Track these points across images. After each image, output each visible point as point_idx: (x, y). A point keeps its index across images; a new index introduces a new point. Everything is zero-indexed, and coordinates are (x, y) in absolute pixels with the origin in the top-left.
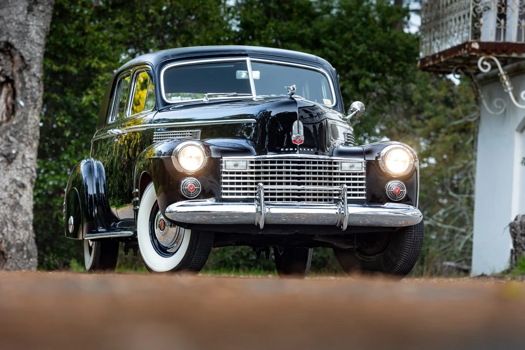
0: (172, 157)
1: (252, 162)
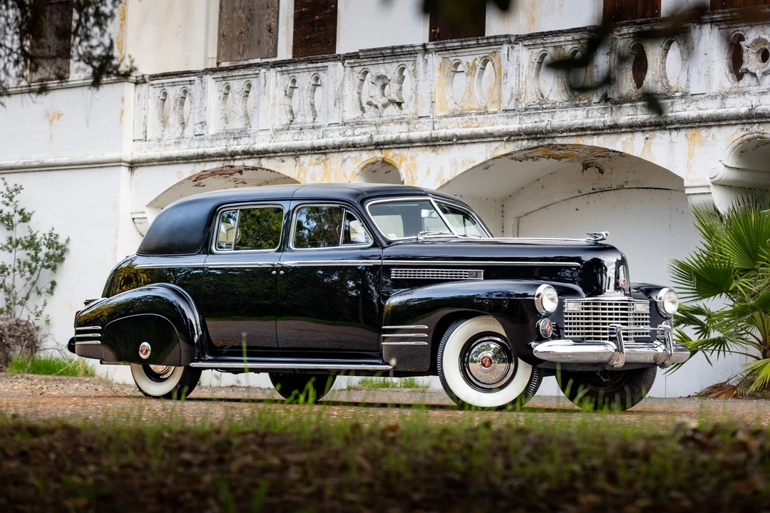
0: (535, 299)
1: (583, 304)
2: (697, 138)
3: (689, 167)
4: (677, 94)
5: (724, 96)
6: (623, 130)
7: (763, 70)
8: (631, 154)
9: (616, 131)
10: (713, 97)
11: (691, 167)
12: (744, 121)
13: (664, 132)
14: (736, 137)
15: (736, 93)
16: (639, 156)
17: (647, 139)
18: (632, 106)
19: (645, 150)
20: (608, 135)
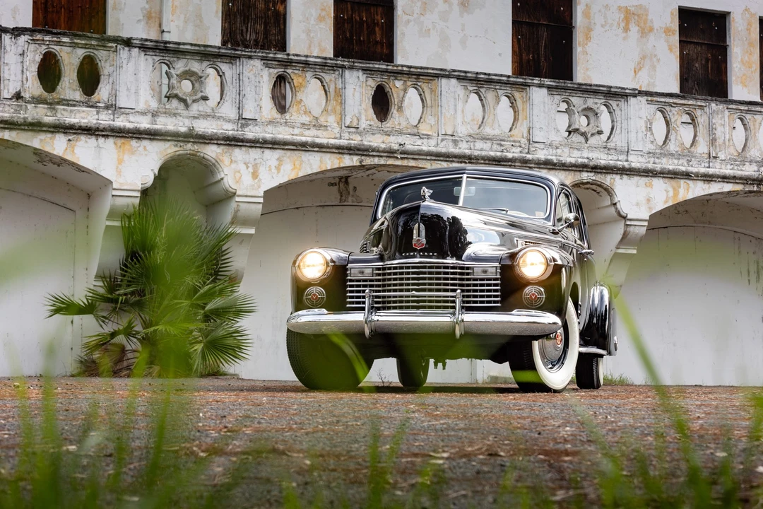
2: (127, 147)
3: (119, 172)
4: (99, 104)
5: (155, 114)
6: (45, 129)
7: (194, 98)
8: (51, 152)
9: (35, 128)
10: (143, 113)
11: (120, 172)
12: (181, 139)
13: (89, 136)
14: (169, 151)
15: (165, 113)
16: (61, 155)
17: (69, 140)
18: (50, 108)
19: (68, 150)
20: (22, 131)
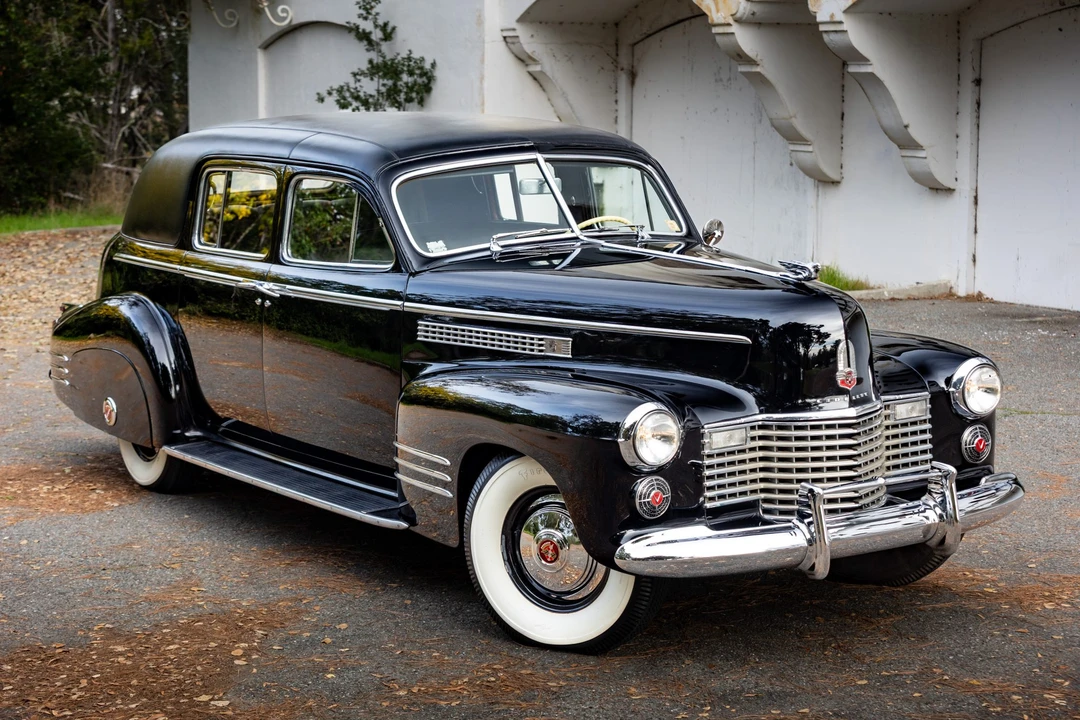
0: (619, 440)
1: (753, 428)
